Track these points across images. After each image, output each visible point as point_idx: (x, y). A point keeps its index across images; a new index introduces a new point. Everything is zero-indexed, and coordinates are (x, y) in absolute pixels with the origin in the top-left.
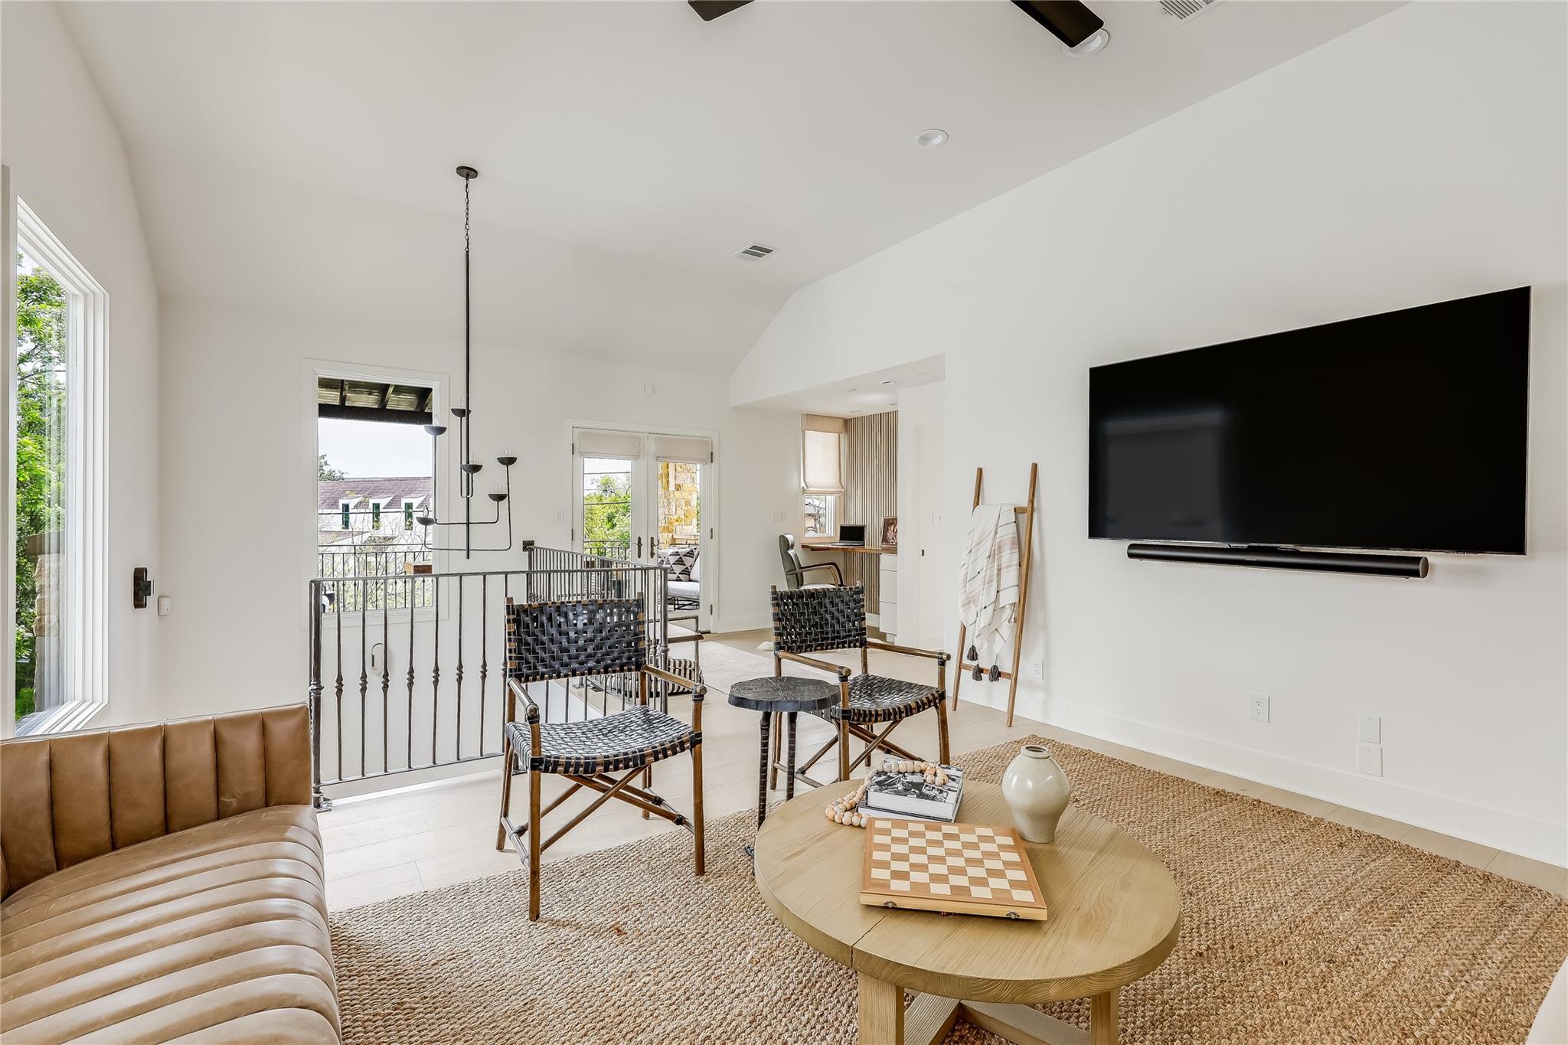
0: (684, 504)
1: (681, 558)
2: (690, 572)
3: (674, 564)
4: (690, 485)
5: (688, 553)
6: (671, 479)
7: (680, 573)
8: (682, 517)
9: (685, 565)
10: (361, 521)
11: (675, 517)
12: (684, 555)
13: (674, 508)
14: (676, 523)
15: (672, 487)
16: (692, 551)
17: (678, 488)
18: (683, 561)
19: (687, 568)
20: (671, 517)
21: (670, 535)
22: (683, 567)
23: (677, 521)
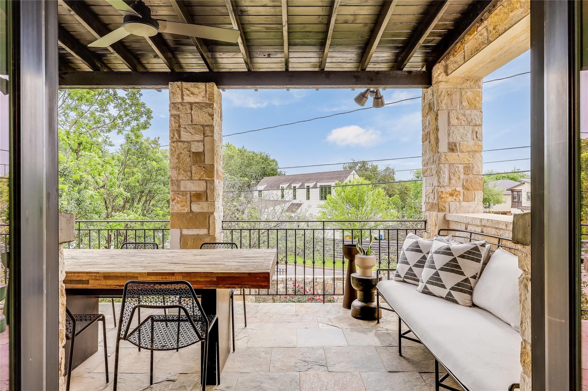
0: (462, 171)
1: (455, 260)
2: (472, 289)
3: (442, 269)
4: (472, 143)
5: (469, 252)
6: (442, 135)
7: (453, 289)
8: (459, 189)
9: (462, 274)
10: (289, 194)
11: (449, 190)
12: (462, 256)
13: (447, 176)
14: (450, 199)
15: (443, 147)
16: (476, 248)
17: (452, 148)
18: (458, 267)
19: (467, 280)
20: (442, 189)
21: (441, 215)
22: (459, 278)
23: (451, 195)
